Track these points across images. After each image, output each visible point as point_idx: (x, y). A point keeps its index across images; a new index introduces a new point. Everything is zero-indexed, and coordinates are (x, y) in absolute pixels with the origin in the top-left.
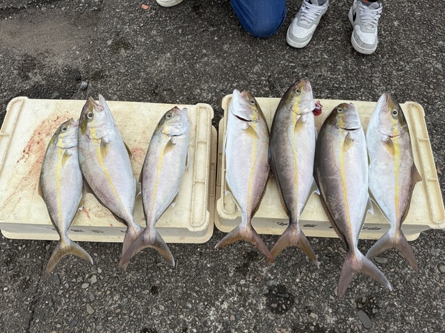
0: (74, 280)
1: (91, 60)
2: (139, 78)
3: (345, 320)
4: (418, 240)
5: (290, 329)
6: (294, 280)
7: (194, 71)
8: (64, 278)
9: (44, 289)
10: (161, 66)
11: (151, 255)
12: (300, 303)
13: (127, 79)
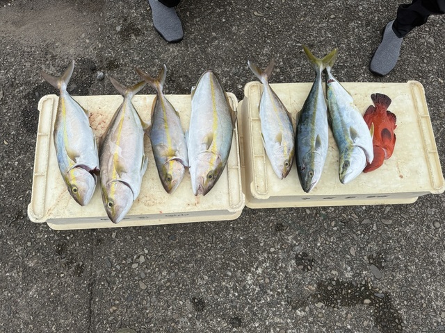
0: (124, 262)
1: (102, 48)
2: (153, 65)
3: (360, 274)
4: (417, 202)
5: (315, 285)
6: (316, 245)
7: (207, 55)
8: (114, 261)
9: (98, 272)
10: (173, 52)
11: (190, 233)
12: (322, 263)
13: (142, 67)
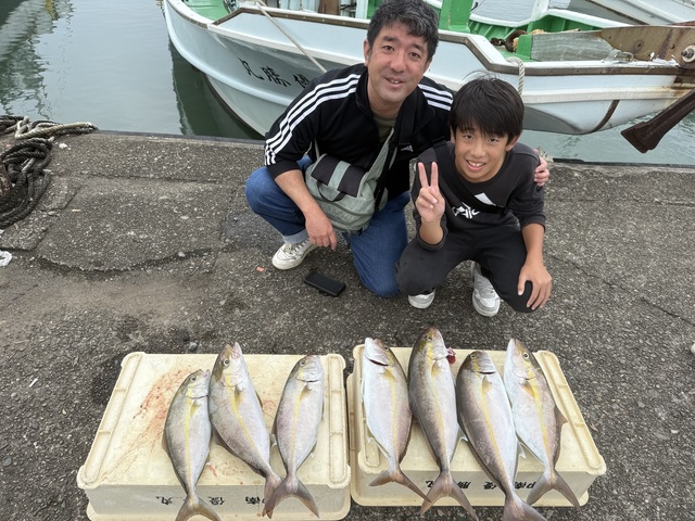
1: (201, 320)
2: (255, 337)
7: (316, 328)
10: (279, 324)
